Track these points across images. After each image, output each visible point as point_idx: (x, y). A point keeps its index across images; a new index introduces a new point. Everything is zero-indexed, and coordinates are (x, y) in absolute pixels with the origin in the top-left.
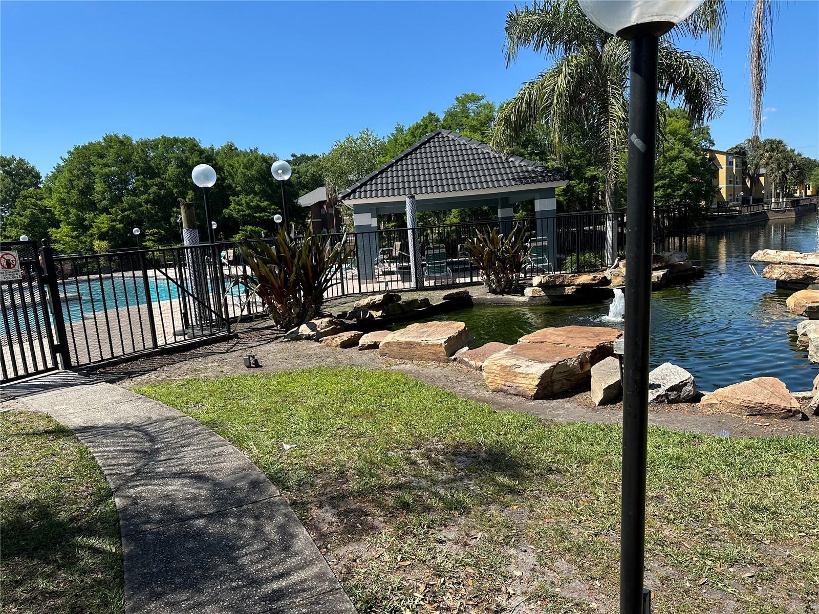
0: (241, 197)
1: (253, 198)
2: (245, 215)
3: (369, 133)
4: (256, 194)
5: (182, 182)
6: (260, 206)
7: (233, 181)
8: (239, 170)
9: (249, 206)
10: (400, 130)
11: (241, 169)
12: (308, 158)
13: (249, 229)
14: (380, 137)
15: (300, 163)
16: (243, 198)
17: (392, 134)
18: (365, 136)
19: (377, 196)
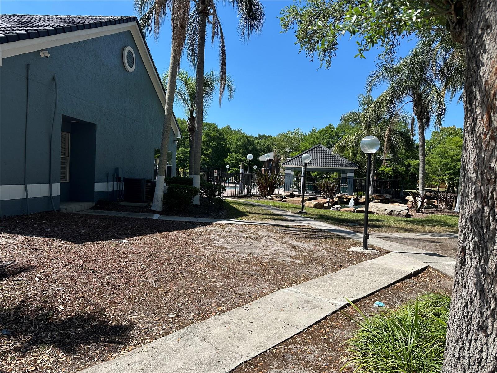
0: (233, 154)
1: (239, 155)
2: (234, 163)
3: (299, 130)
4: (240, 153)
5: (207, 144)
6: (241, 159)
7: (231, 146)
8: (234, 141)
9: (236, 159)
10: (314, 131)
11: (235, 141)
12: (266, 137)
13: (234, 169)
14: (304, 133)
15: (262, 139)
16: (234, 155)
17: (311, 132)
18: (297, 132)
19: (294, 165)
